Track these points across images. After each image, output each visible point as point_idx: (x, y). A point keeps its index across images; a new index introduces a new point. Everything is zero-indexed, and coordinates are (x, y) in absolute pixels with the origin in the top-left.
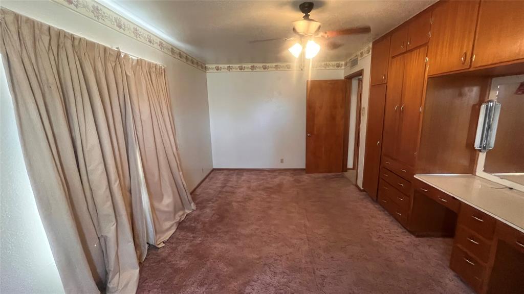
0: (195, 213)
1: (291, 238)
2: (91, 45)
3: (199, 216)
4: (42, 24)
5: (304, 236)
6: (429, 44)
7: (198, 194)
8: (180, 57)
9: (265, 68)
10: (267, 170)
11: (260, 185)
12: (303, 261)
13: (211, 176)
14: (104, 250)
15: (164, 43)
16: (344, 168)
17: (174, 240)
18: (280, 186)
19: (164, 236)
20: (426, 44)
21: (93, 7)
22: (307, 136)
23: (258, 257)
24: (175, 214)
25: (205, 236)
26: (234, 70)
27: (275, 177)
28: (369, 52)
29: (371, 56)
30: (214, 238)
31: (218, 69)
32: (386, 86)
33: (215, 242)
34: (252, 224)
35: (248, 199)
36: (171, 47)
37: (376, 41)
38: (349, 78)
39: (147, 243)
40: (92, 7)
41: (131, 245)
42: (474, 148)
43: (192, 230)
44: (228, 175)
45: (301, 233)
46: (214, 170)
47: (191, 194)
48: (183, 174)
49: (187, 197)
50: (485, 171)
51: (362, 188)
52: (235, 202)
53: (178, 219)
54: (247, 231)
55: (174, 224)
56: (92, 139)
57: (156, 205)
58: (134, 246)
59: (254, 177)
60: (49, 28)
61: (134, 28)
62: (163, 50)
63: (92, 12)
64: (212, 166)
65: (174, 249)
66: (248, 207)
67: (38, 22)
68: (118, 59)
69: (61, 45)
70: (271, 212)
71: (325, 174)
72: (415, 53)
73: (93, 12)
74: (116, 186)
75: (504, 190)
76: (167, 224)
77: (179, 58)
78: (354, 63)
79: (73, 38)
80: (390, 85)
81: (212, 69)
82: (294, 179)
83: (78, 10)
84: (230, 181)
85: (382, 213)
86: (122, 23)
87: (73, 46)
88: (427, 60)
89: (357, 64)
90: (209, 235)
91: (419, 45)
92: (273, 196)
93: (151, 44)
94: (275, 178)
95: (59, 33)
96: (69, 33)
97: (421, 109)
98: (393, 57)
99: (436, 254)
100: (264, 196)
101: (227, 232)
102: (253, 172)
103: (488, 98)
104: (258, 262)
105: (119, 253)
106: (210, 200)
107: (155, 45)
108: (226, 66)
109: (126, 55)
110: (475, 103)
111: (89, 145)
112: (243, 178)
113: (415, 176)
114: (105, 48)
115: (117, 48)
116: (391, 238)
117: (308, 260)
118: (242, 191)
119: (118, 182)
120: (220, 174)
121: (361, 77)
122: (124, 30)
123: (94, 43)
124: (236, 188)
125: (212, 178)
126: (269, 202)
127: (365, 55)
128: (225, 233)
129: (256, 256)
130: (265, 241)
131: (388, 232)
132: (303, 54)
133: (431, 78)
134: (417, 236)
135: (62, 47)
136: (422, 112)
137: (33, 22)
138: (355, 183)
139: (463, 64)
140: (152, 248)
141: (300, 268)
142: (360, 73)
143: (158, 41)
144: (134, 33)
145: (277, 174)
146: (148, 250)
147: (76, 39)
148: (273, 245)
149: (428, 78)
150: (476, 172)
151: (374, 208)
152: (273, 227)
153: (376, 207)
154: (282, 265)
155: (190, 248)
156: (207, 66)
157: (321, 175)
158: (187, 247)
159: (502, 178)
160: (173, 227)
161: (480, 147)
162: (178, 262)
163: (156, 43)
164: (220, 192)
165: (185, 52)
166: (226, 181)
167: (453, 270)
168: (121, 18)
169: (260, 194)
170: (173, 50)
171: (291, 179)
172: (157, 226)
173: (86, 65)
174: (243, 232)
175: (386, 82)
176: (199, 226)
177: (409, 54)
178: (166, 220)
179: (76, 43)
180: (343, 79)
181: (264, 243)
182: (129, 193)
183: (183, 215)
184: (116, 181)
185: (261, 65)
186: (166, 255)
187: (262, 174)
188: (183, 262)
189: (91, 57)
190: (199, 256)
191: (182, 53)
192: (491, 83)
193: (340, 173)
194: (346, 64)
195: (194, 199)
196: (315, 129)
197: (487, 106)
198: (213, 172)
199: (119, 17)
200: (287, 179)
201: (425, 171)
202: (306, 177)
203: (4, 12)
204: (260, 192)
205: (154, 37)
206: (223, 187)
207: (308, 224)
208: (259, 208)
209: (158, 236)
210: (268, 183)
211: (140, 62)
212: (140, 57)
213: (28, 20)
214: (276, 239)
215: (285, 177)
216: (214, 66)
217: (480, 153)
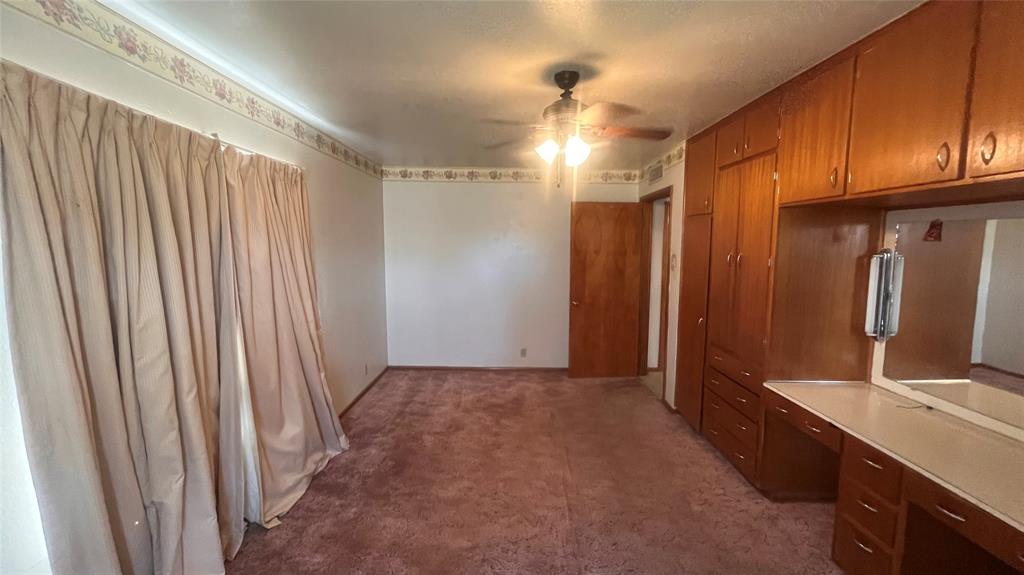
0: (347, 456)
1: (537, 506)
2: (166, 129)
3: (354, 461)
4: (75, 91)
5: (562, 502)
6: (779, 150)
7: (354, 417)
8: (334, 152)
9: (494, 176)
10: (492, 371)
11: (479, 400)
12: (560, 551)
13: (383, 380)
14: (154, 532)
15: (305, 126)
16: (642, 368)
17: (301, 513)
18: (518, 401)
19: (281, 504)
20: (773, 150)
21: (175, 60)
22: (572, 305)
23: (470, 544)
24: (305, 460)
25: (366, 504)
26: (436, 178)
27: (510, 384)
28: (681, 157)
29: (684, 163)
30: (384, 509)
31: (404, 175)
32: (712, 220)
33: (386, 515)
34: (462, 477)
35: (455, 427)
36: (316, 132)
37: (693, 138)
38: (649, 201)
39: (245, 520)
40: (172, 59)
41: (212, 522)
42: (865, 333)
43: (340, 490)
44: (419, 378)
45: (555, 495)
46: (389, 369)
47: (341, 417)
48: (325, 376)
49: (332, 422)
50: (886, 374)
51: (674, 407)
52: (429, 433)
53: (311, 467)
54: (451, 492)
55: (303, 478)
56: (151, 307)
57: (269, 439)
58: (217, 525)
59: (468, 383)
60: (89, 97)
61: (248, 100)
62: (301, 139)
63: (173, 69)
64: (387, 362)
65: (300, 531)
66: (453, 444)
67: (68, 87)
68: (213, 155)
69: (108, 128)
70: (499, 454)
71: (605, 380)
72: (757, 163)
73: (174, 71)
74: (189, 401)
75: (918, 411)
76: (290, 479)
77: (331, 153)
78: (657, 174)
79: (130, 115)
80: (719, 217)
81: (395, 174)
82: (545, 388)
83: (146, 65)
84: (420, 391)
85: (711, 455)
86: (227, 90)
87: (130, 130)
88: (776, 176)
89: (661, 176)
90: (374, 501)
91: (761, 150)
92: (504, 421)
93: (280, 128)
94: (509, 386)
95: (106, 106)
96: (123, 107)
97: (771, 262)
98: (722, 168)
99: (808, 534)
100: (488, 423)
101: (410, 495)
102: (467, 375)
103: (883, 246)
104: (470, 554)
105: (185, 542)
106: (379, 430)
107: (287, 130)
108: (421, 170)
109: (229, 148)
110: (862, 253)
111: (143, 320)
112: (446, 386)
113: (765, 385)
114: (191, 135)
115: (215, 135)
116: (727, 504)
117: (569, 550)
118: (444, 412)
119: (195, 390)
120: (401, 376)
121: (668, 199)
122: (229, 101)
123: (171, 125)
124: (432, 406)
125: (385, 384)
126: (496, 434)
127: (674, 162)
128: (406, 498)
129: (466, 544)
130: (485, 514)
131: (722, 492)
132: (560, 159)
133: (785, 208)
134: (775, 500)
135: (109, 132)
136: (773, 267)
137: (60, 87)
138: (660, 398)
139: (834, 186)
140: (254, 529)
141: (552, 566)
142: (666, 193)
143: (293, 122)
144: (247, 107)
145: (513, 378)
146: (246, 532)
147: (138, 117)
148: (501, 521)
149: (780, 208)
150: (871, 377)
151: (697, 446)
152: (501, 484)
153: (699, 444)
154: (516, 561)
155: (332, 529)
156: (384, 169)
157: (597, 381)
158: (327, 525)
159: (914, 388)
160: (300, 486)
161: (875, 332)
162: (307, 558)
163: (289, 125)
164: (401, 414)
165: (343, 142)
166: (413, 392)
167: (838, 564)
168: (225, 81)
169: (480, 418)
170: (320, 139)
171: (541, 388)
172: (269, 484)
173: (151, 166)
174: (443, 494)
175: (710, 211)
176: (355, 483)
177: (747, 164)
178: (287, 470)
179: (136, 124)
180: (638, 201)
181: (482, 517)
182: (214, 414)
183: (322, 460)
184: (190, 391)
185: (487, 171)
186: (284, 542)
187: (484, 377)
188: (318, 559)
189: (161, 150)
190: (351, 544)
191: (337, 144)
192: (885, 220)
193: (633, 378)
194: (642, 176)
195: (346, 428)
196: (587, 292)
197: (882, 259)
198: (386, 374)
199: (221, 79)
200: (533, 388)
201: (784, 375)
202: (568, 385)
203: (5, 67)
204: (479, 414)
205: (285, 115)
206: (406, 404)
207: (569, 476)
208: (476, 447)
209: (268, 504)
210: (494, 395)
211: (255, 161)
212: (256, 151)
213: (50, 82)
214: (508, 508)
215: (529, 384)
216: (398, 170)
217: (877, 344)
